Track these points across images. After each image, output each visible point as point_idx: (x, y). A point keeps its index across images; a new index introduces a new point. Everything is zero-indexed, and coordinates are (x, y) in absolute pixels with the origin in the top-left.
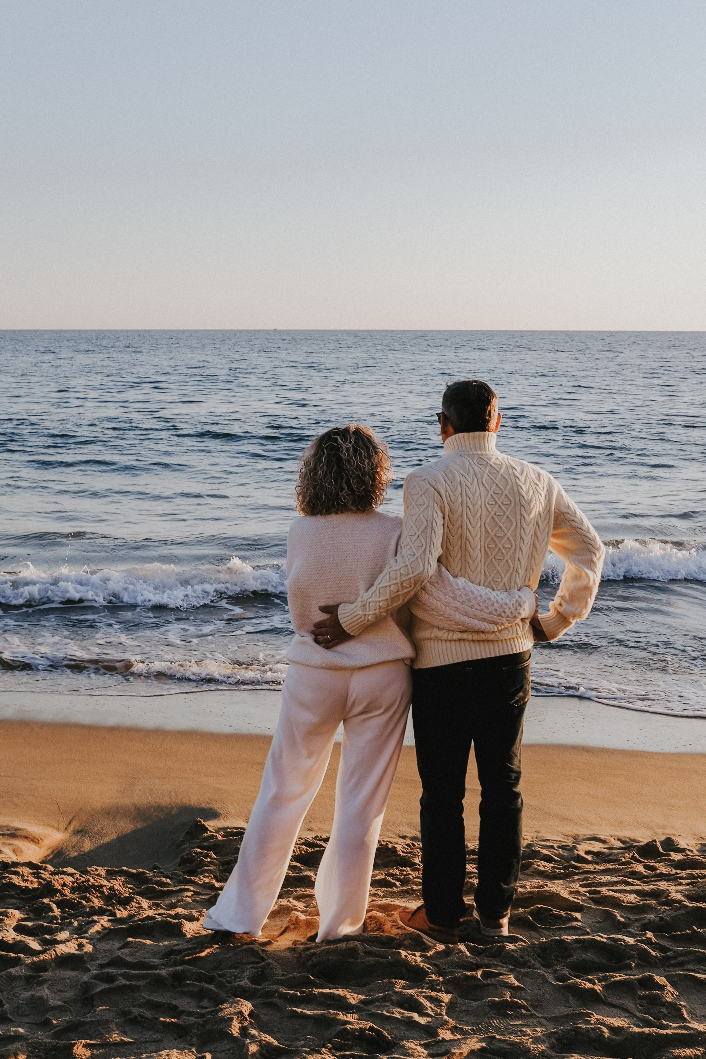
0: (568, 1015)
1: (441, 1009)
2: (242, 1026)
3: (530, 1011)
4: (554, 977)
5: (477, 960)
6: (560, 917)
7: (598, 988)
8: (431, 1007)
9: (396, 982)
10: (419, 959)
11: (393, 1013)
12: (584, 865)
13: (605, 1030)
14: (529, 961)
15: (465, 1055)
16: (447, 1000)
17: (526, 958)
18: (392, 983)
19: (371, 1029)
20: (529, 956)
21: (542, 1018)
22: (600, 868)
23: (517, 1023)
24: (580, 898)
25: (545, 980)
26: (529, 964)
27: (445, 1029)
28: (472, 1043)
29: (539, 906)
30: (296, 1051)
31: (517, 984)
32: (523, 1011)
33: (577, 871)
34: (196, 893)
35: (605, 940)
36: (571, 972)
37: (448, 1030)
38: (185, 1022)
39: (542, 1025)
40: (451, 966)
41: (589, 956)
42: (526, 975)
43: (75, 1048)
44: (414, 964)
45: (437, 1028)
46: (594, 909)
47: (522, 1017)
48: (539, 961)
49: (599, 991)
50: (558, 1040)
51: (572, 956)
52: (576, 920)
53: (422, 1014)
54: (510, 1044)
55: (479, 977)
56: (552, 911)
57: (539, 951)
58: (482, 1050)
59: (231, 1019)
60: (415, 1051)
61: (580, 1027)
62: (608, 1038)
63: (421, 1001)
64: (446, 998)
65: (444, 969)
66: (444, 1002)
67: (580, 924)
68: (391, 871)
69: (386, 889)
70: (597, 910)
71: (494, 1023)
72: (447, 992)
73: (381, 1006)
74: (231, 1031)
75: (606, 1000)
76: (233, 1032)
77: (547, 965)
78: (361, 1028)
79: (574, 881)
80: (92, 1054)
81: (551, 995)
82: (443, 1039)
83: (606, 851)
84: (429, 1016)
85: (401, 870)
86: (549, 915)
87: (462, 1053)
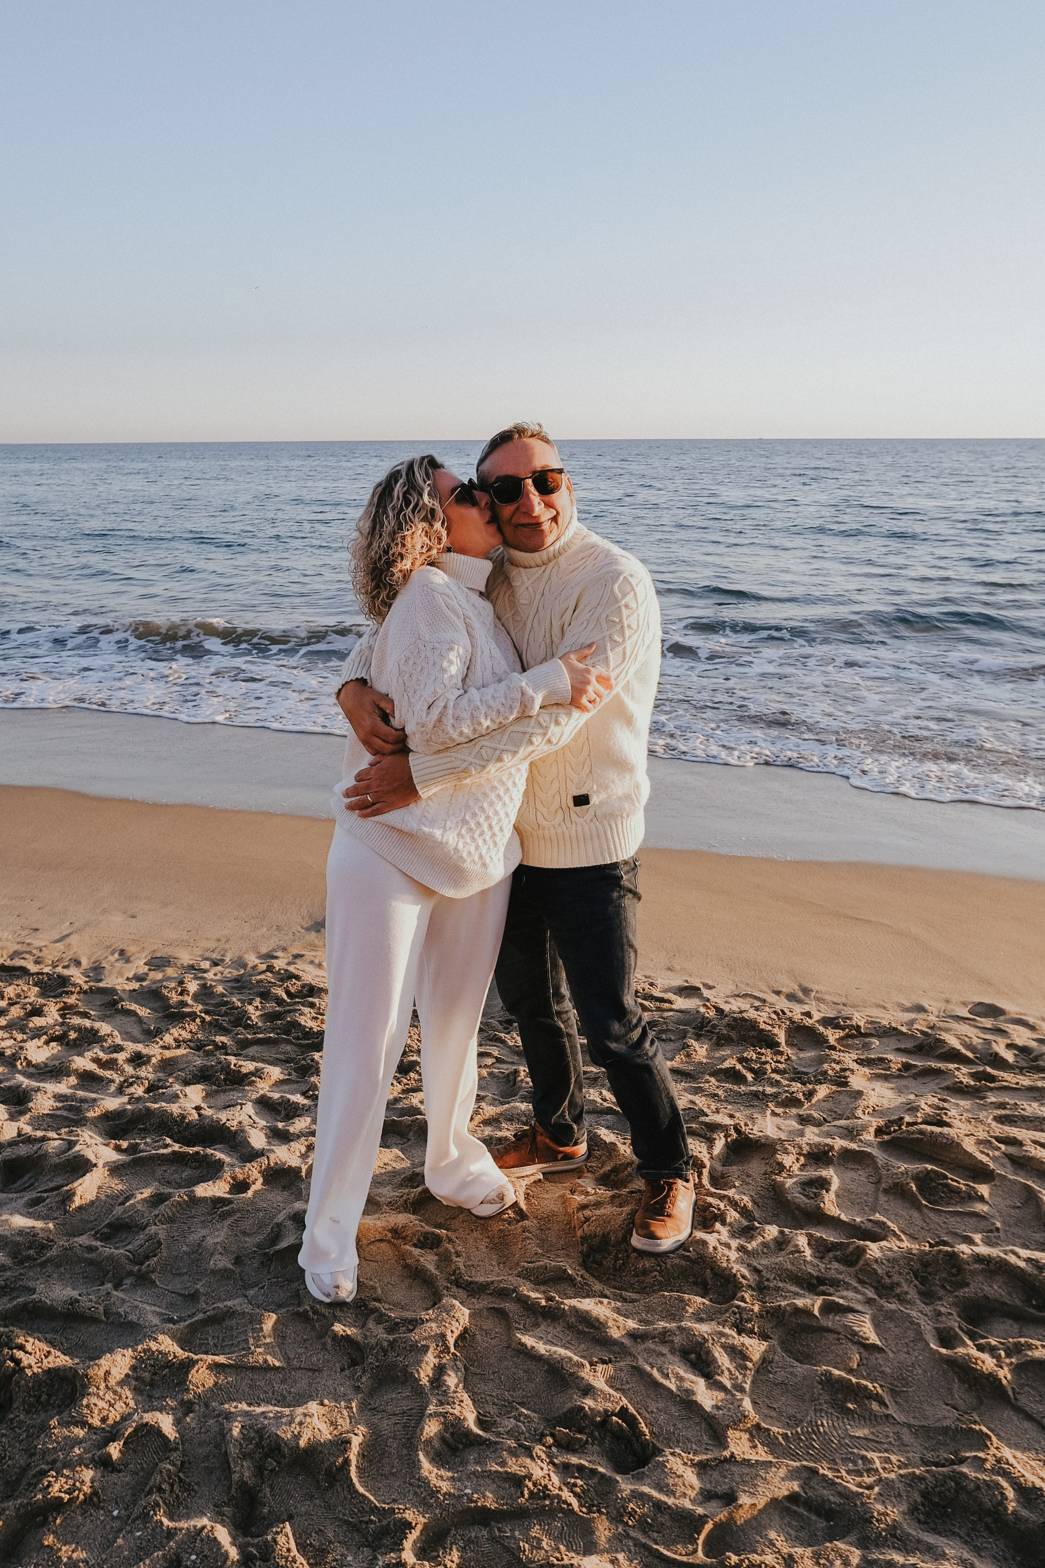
0: (947, 1428)
1: (745, 1375)
2: (440, 1364)
3: (886, 1406)
4: (935, 1328)
5: (820, 1271)
6: (958, 1191)
7: (1004, 1374)
8: (729, 1370)
9: (689, 1300)
10: (733, 1255)
11: (667, 1376)
12: (1001, 1074)
13: (1010, 1493)
14: (898, 1284)
15: (760, 1507)
16: (756, 1356)
17: (896, 1278)
18: (682, 1300)
19: (623, 1413)
20: (900, 1274)
21: (904, 1425)
22: (1025, 1083)
23: (859, 1433)
24: (991, 1153)
25: (920, 1336)
26: (898, 1291)
27: (741, 1431)
28: (777, 1480)
29: (929, 1167)
30: (496, 1443)
31: (873, 1338)
32: (875, 1406)
33: (992, 1085)
34: (499, 1060)
35: (1022, 1264)
36: (964, 1325)
37: (745, 1431)
38: (366, 1337)
39: (902, 1447)
40: (779, 1276)
41: (996, 1290)
42: (891, 1316)
43: (193, 1371)
44: (725, 1265)
45: (728, 1427)
46: (1010, 1180)
47: (871, 1419)
48: (915, 1286)
49: (1004, 1382)
50: (924, 1495)
51: (967, 1285)
52: (981, 1199)
53: (714, 1384)
54: (840, 1495)
55: (816, 1312)
56: (946, 1177)
57: (917, 1266)
58: (793, 1498)
59: (426, 1349)
60: (679, 1481)
61: (965, 1475)
62: (1014, 1512)
63: (717, 1355)
64: (756, 1348)
65: (768, 1280)
66: (751, 1361)
67: (986, 1208)
68: (745, 1055)
69: (730, 1086)
70: (1016, 1182)
71: (822, 1425)
72: (764, 1337)
73: (654, 1351)
74: (419, 1373)
75: (1016, 1399)
76: (422, 1375)
77: (928, 1296)
78: (606, 1411)
79: (984, 1107)
80: (216, 1384)
81: (925, 1371)
82: (732, 1455)
83: (1034, 1044)
84: (721, 1387)
85: (759, 1053)
86: (941, 1184)
87: (754, 1505)
